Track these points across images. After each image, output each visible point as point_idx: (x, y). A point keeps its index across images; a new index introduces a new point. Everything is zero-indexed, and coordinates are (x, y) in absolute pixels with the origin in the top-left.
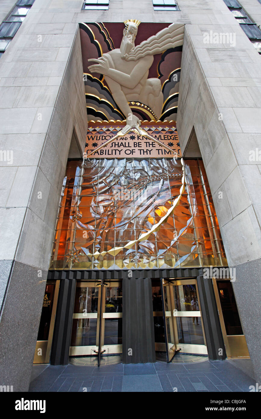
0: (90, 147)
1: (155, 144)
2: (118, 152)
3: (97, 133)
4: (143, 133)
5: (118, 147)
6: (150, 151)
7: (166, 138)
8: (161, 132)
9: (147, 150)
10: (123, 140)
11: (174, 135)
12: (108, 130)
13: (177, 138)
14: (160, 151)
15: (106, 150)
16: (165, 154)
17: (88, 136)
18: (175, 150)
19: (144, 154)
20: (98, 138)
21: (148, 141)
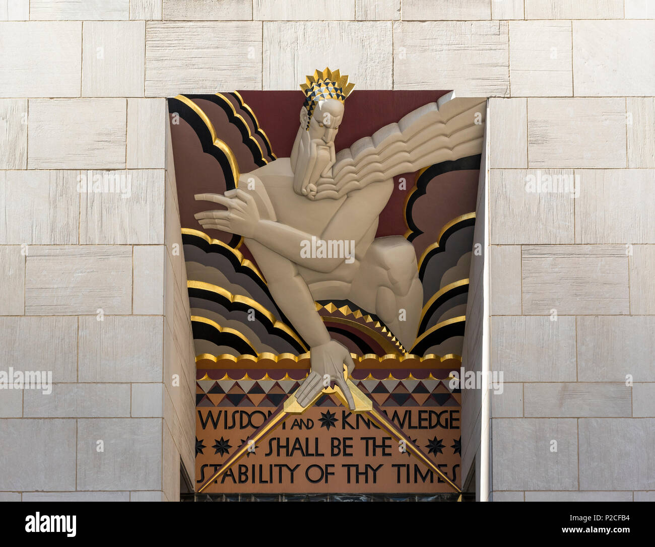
0: (211, 455)
1: (390, 446)
2: (286, 473)
3: (226, 400)
4: (362, 404)
5: (287, 455)
6: (375, 471)
7: (426, 419)
8: (413, 398)
9: (367, 466)
10: (300, 428)
11: (449, 409)
12: (257, 389)
13: (458, 419)
14: (403, 470)
15: (254, 466)
16: (416, 481)
17: (199, 412)
18: (445, 465)
19: (357, 482)
20: (230, 424)
21: (372, 432)
